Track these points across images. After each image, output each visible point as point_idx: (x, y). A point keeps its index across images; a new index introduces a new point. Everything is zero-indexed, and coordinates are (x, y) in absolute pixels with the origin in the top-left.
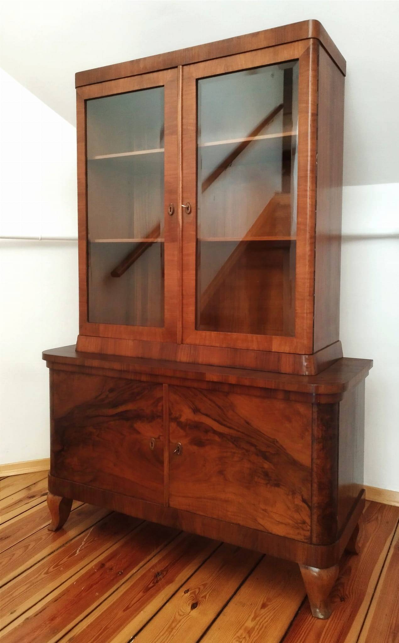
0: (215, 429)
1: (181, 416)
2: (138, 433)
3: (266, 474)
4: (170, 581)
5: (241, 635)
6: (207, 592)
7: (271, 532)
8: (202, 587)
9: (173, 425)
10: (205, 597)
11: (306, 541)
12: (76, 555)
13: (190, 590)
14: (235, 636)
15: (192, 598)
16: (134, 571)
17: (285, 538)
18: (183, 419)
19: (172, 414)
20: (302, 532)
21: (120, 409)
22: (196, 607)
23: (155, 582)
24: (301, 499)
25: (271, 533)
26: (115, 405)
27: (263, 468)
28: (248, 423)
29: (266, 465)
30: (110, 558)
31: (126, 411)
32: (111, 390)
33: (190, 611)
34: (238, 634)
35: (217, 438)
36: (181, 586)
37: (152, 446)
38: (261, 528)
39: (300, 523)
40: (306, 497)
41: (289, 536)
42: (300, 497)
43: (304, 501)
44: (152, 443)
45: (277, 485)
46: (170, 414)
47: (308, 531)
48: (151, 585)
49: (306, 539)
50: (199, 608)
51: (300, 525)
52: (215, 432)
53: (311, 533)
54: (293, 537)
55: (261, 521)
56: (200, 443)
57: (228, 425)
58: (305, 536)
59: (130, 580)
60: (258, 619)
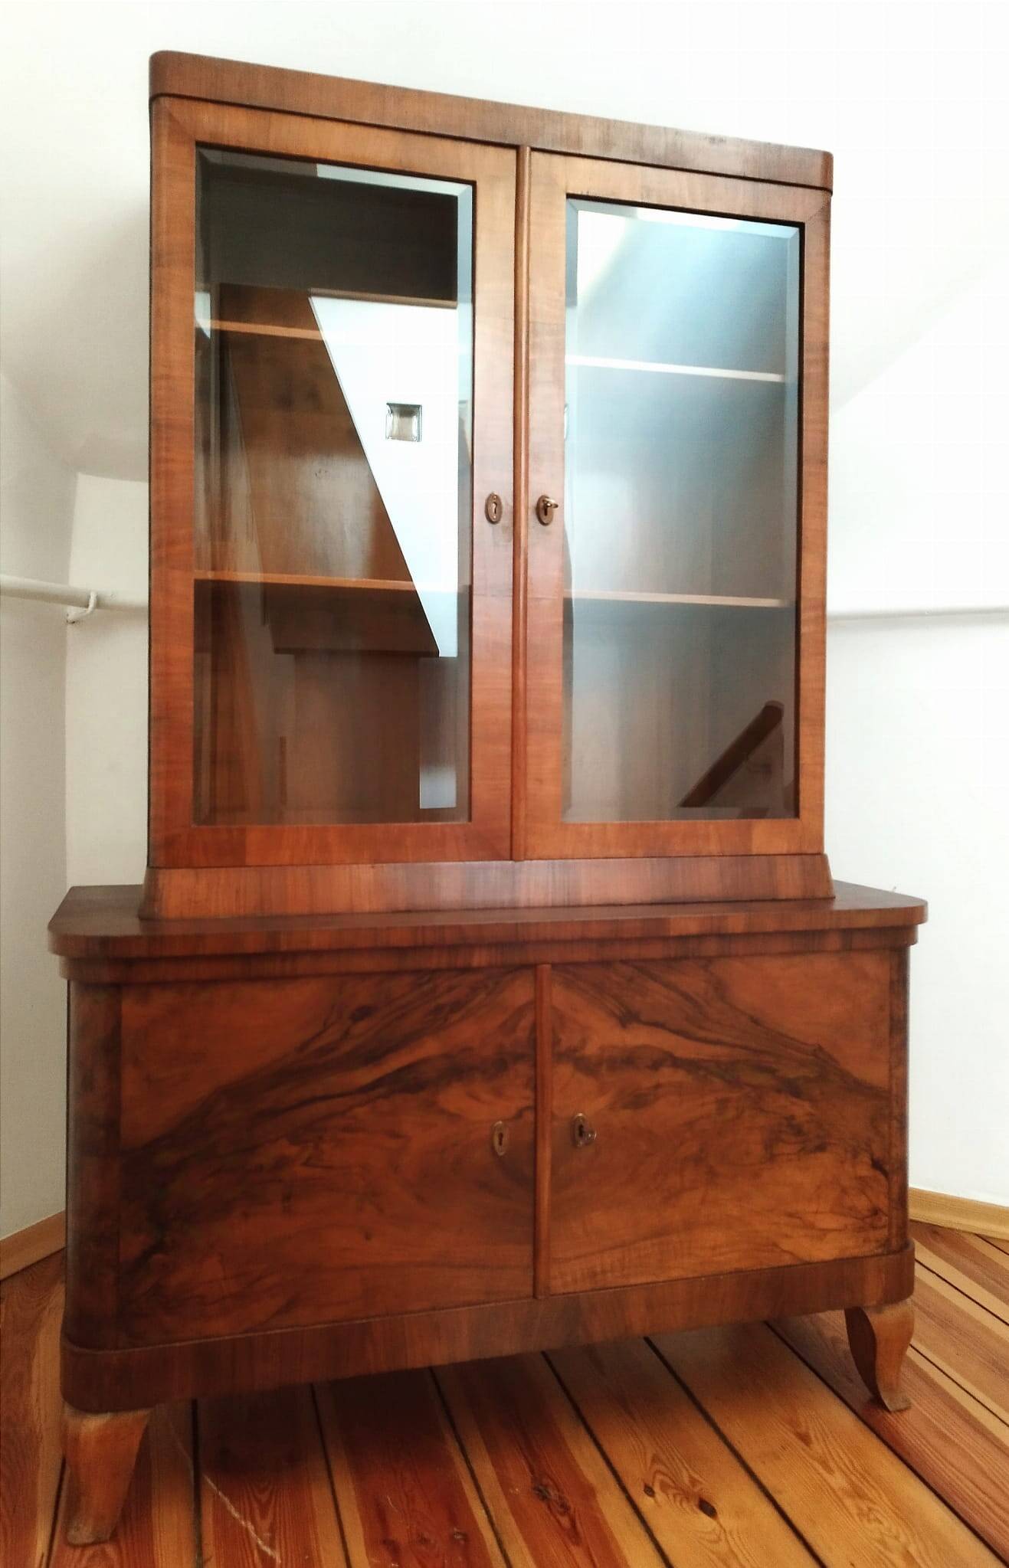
0: (679, 1053)
1: (584, 1042)
2: (454, 1118)
3: (798, 1131)
4: (588, 1493)
5: (860, 1509)
6: (684, 1471)
7: (807, 1259)
8: (657, 1467)
9: (565, 1070)
10: (693, 1482)
11: (880, 1251)
12: (278, 1561)
13: (650, 1485)
14: (857, 1518)
15: (678, 1499)
16: (480, 1514)
17: (840, 1262)
18: (591, 1049)
19: (560, 1040)
20: (873, 1234)
21: (393, 1063)
22: (714, 1509)
23: (561, 1510)
24: (871, 1163)
25: (809, 1263)
26: (372, 1056)
27: (793, 1117)
28: (755, 1021)
29: (801, 1110)
30: (377, 1518)
31: (410, 1067)
32: (363, 1013)
33: (719, 1523)
34: (854, 1511)
35: (680, 1076)
36: (624, 1489)
37: (500, 1143)
38: (787, 1260)
39: (867, 1217)
40: (878, 1154)
41: (848, 1254)
42: (865, 1158)
43: (877, 1165)
44: (501, 1136)
45: (821, 1148)
46: (556, 1042)
47: (884, 1226)
48: (565, 1521)
49: (880, 1247)
50: (719, 1505)
51: (868, 1220)
52: (676, 1062)
53: (889, 1230)
54: (856, 1252)
55: (786, 1245)
56: (637, 1101)
57: (712, 1036)
58: (877, 1241)
59: (505, 1539)
60: (832, 1464)
